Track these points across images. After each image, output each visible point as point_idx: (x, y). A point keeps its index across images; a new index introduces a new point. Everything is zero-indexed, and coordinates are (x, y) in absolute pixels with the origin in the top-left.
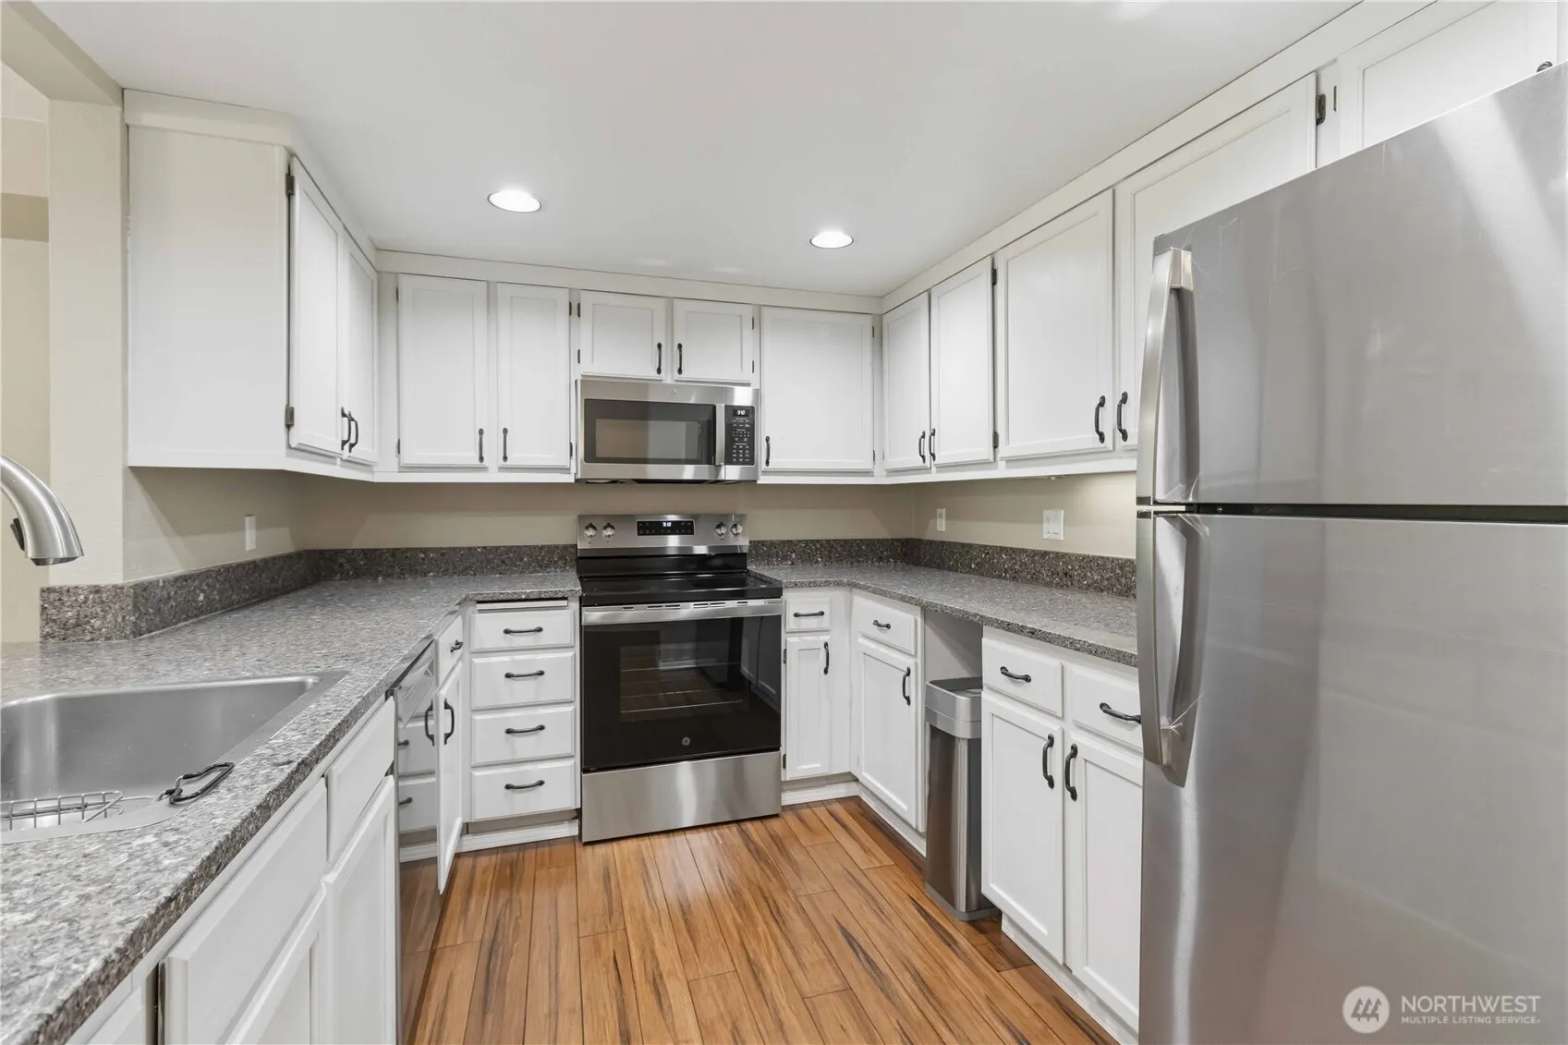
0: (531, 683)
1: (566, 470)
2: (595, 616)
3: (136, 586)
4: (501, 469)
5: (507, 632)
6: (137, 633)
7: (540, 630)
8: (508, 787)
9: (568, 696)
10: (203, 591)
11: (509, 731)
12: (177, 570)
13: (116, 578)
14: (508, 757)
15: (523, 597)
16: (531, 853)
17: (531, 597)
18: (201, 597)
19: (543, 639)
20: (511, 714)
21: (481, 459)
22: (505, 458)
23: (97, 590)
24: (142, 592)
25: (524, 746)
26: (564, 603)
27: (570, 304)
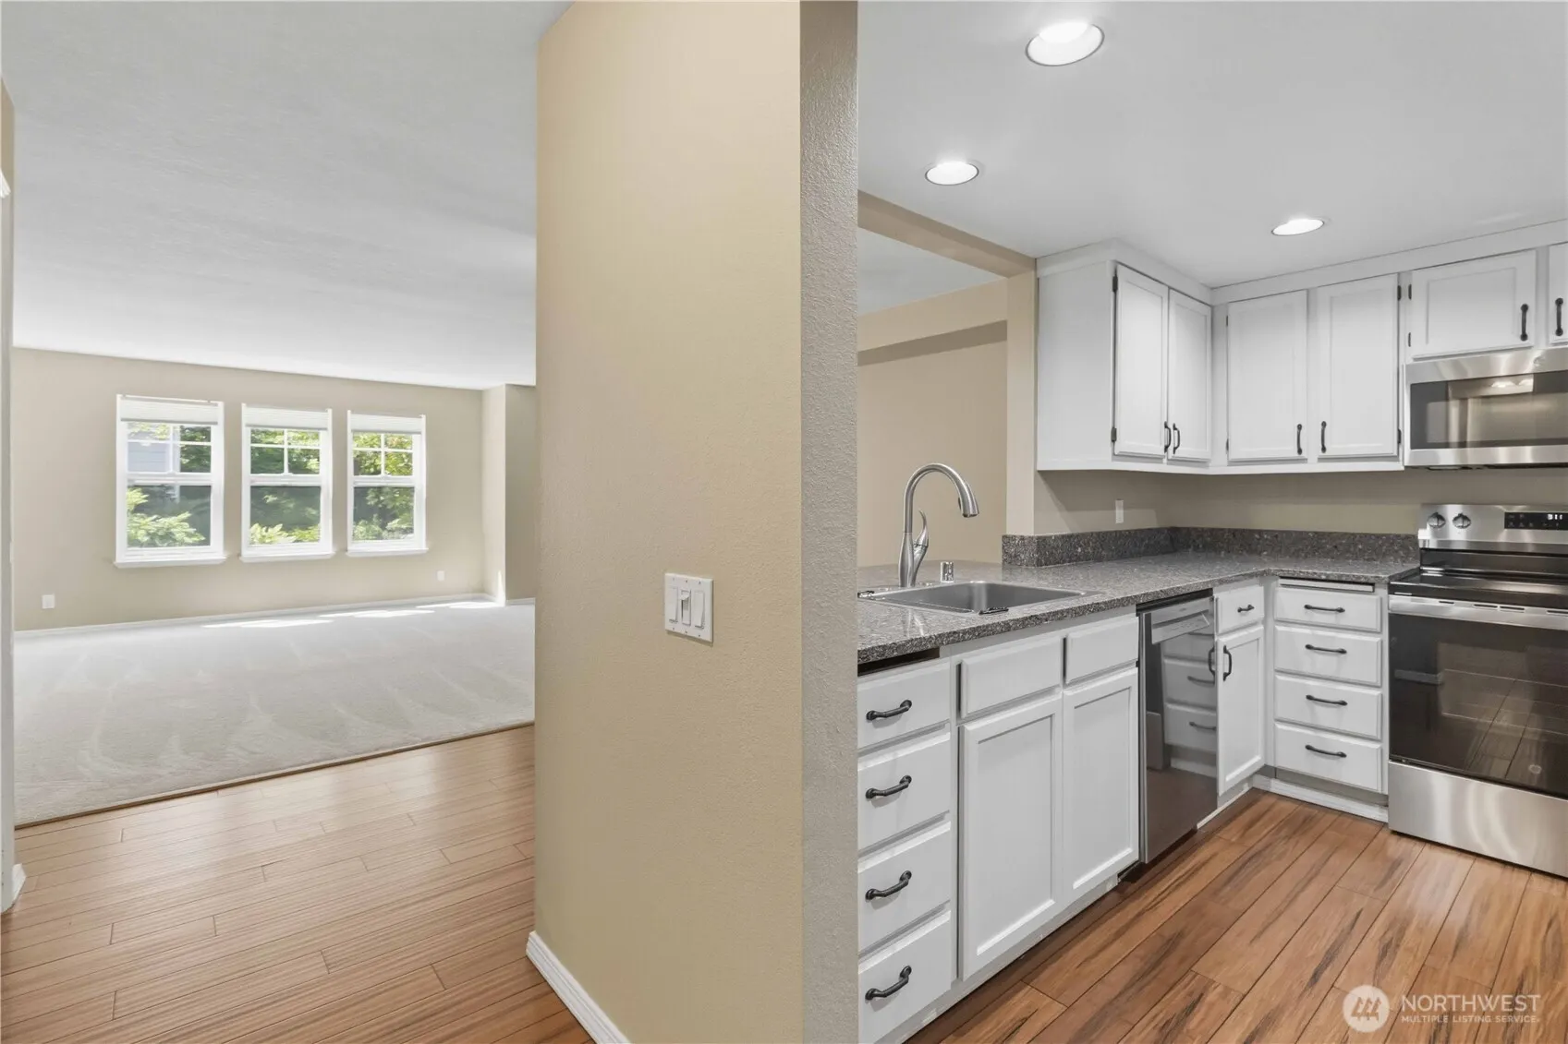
0: (1334, 659)
1: (1394, 458)
2: (1405, 603)
3: (1039, 538)
4: (1321, 460)
5: (1307, 607)
6: (1039, 564)
7: (1341, 610)
8: (1308, 748)
9: (1373, 679)
10: (1081, 546)
11: (1309, 698)
12: (1066, 531)
13: (1029, 531)
14: (1307, 720)
15: (1323, 577)
16: (1331, 817)
17: (1331, 578)
18: (1079, 550)
19: (1343, 620)
20: (1311, 683)
21: (1300, 451)
22: (1324, 449)
23: (1022, 538)
24: (1042, 542)
25: (1325, 716)
26: (1370, 588)
27: (1399, 288)
